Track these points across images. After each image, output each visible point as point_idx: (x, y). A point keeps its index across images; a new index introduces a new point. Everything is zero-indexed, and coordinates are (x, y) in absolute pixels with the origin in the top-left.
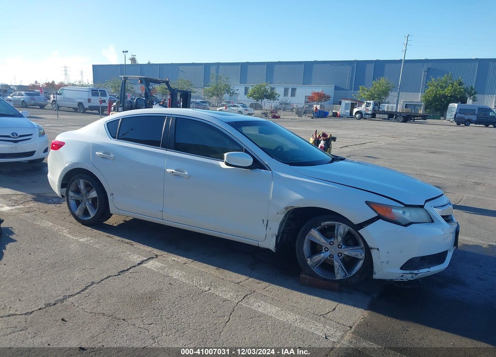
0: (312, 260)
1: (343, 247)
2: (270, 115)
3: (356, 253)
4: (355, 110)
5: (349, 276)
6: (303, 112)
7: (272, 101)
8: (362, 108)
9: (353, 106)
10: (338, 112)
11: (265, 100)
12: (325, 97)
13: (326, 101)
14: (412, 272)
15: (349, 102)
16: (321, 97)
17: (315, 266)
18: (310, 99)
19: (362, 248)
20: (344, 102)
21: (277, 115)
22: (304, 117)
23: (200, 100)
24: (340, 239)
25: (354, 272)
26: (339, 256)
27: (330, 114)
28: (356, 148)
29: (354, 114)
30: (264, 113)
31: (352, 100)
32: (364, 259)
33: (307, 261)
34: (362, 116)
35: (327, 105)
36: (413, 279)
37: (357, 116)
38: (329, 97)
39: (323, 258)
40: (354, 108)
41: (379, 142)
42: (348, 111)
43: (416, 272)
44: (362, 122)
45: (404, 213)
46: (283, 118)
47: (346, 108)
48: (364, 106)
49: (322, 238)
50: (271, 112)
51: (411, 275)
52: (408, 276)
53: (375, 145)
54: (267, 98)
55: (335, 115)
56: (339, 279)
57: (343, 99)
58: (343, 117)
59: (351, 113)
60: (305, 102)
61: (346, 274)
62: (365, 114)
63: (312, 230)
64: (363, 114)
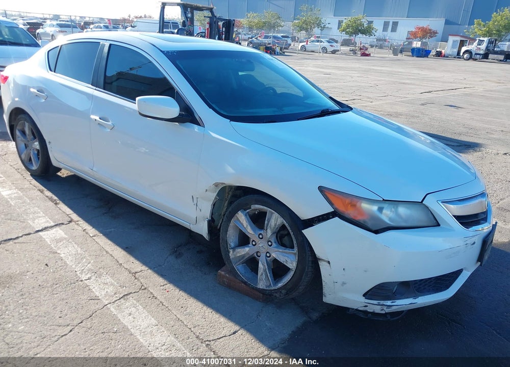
0: (235, 253)
1: (274, 245)
2: (359, 53)
3: (286, 258)
4: (464, 49)
5: (273, 288)
6: (399, 50)
7: (368, 36)
8: (473, 47)
9: (462, 43)
10: (443, 51)
11: (360, 35)
12: (431, 33)
13: (432, 37)
14: (382, 302)
15: (458, 39)
16: (426, 33)
17: (237, 262)
18: (413, 35)
19: (295, 254)
20: (451, 39)
21: (367, 52)
22: (400, 56)
23: (282, 35)
24: (269, 233)
25: (280, 285)
26: (266, 256)
27: (433, 53)
28: (441, 94)
29: (461, 54)
30: (352, 51)
31: (461, 36)
32: (294, 270)
33: (229, 252)
34: (471, 56)
35: (431, 43)
36: (383, 312)
37: (465, 56)
38: (436, 33)
39: (248, 253)
40: (463, 46)
41: (476, 88)
42: (456, 50)
43: (389, 303)
44: (471, 62)
45: (381, 209)
46: (374, 57)
47: (453, 47)
48: (476, 43)
49: (249, 227)
50: (361, 49)
51: (379, 307)
52: (375, 307)
53: (468, 91)
54: (362, 33)
55: (439, 54)
56: (261, 288)
57: (450, 35)
58: (448, 57)
59: (459, 53)
60: (407, 38)
61: (270, 285)
62: (476, 54)
63: (240, 213)
64: (474, 53)
